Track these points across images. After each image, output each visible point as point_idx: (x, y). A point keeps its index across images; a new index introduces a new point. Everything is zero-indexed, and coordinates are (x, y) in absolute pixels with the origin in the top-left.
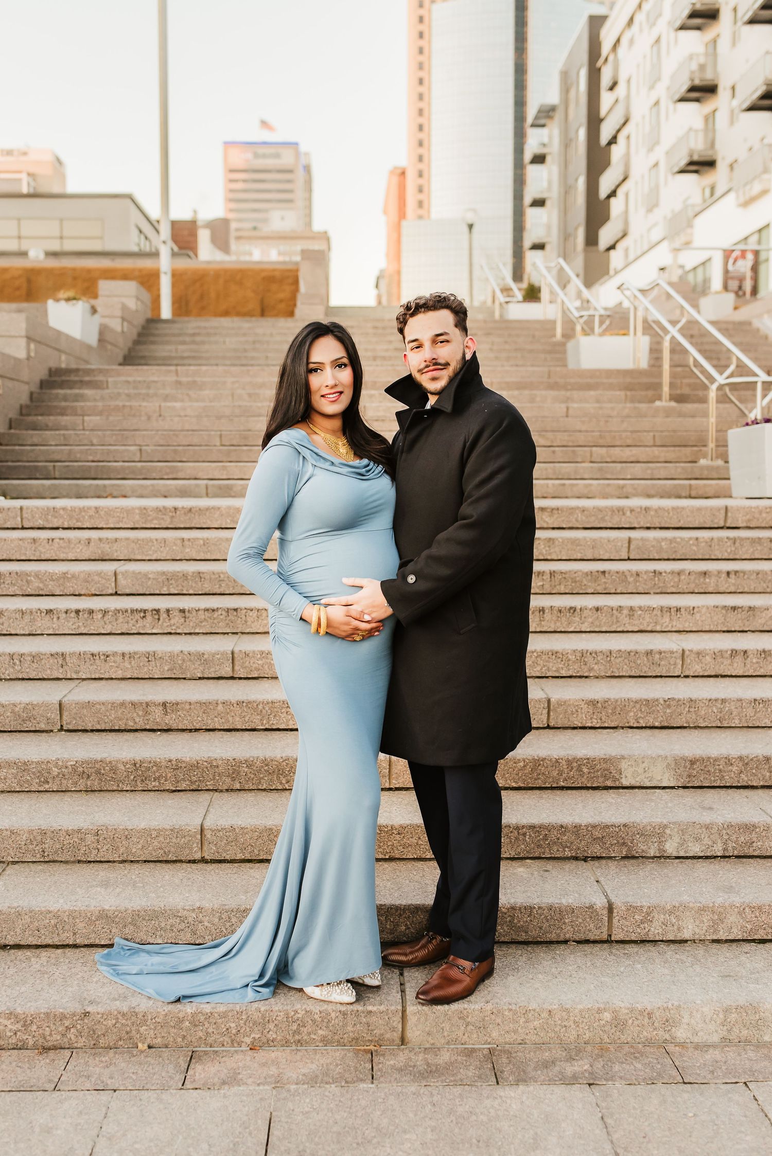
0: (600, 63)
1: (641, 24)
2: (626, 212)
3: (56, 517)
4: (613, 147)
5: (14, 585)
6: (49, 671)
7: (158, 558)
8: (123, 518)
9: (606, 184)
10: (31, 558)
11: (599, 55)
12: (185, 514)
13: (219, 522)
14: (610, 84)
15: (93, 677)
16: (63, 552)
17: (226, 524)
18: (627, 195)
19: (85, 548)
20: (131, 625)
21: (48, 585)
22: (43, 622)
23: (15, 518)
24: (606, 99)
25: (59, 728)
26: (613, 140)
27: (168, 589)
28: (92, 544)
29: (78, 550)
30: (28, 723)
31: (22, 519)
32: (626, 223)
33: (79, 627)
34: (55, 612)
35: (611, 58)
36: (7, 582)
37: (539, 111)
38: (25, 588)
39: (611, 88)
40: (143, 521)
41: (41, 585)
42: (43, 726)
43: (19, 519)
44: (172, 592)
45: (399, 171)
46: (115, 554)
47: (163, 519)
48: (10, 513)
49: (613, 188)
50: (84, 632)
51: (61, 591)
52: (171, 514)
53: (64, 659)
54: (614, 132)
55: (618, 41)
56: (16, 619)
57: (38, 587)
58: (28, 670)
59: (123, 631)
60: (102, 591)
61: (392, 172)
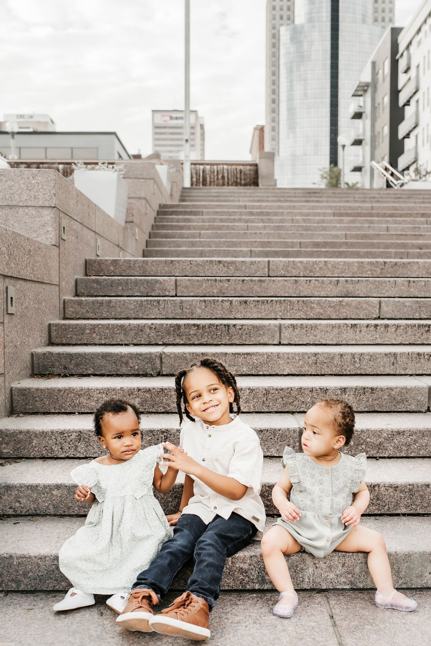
0: (398, 57)
1: (426, 32)
2: (416, 147)
3: (295, 269)
4: (407, 108)
5: (301, 310)
6: (382, 368)
7: (389, 296)
8: (345, 269)
9: (403, 129)
10: (292, 295)
11: (397, 52)
12: (392, 267)
13: (417, 273)
14: (405, 68)
15: (418, 373)
16: (317, 291)
17: (422, 275)
18: (417, 137)
19: (334, 288)
20: (417, 337)
21: (327, 311)
22: (348, 334)
23: (263, 269)
24: (402, 79)
25: (426, 409)
26: (408, 103)
27: (420, 315)
28: (340, 284)
29: (329, 289)
30: (401, 404)
31: (269, 270)
32: (417, 153)
33: (376, 338)
34: (358, 326)
35: (405, 54)
36: (295, 309)
37: (358, 86)
38: (309, 313)
39: (406, 72)
40: (360, 272)
41: (322, 311)
42: (413, 408)
43: (266, 270)
44: (422, 317)
45: (260, 127)
46: (357, 293)
47: (375, 270)
48: (259, 265)
49: (407, 132)
50: (380, 343)
51: (337, 315)
52: (381, 267)
53: (396, 358)
54: (408, 98)
55: (410, 43)
56: (327, 331)
57: (319, 313)
58: (365, 367)
59: (411, 342)
60: (368, 316)
61: (255, 129)
